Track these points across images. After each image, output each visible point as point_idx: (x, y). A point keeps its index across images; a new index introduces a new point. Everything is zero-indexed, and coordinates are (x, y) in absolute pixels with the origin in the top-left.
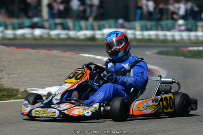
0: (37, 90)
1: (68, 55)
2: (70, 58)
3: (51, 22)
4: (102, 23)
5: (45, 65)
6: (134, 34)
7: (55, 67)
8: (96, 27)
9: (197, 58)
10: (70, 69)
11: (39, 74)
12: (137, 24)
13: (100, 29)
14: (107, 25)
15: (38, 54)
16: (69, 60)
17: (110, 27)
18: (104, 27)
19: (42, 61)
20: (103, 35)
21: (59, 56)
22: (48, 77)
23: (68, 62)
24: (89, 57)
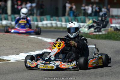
0: (3, 57)
1: (21, 36)
2: (23, 38)
3: (13, 16)
4: (42, 17)
5: (8, 42)
6: (61, 24)
7: (14, 43)
8: (39, 20)
9: (98, 39)
10: (23, 44)
11: (4, 48)
12: (63, 18)
13: (41, 21)
14: (45, 19)
15: (4, 35)
17: (47, 20)
18: (44, 20)
19: (6, 40)
20: (43, 24)
21: (16, 37)
22: (10, 49)
23: (22, 40)
24: (34, 38)
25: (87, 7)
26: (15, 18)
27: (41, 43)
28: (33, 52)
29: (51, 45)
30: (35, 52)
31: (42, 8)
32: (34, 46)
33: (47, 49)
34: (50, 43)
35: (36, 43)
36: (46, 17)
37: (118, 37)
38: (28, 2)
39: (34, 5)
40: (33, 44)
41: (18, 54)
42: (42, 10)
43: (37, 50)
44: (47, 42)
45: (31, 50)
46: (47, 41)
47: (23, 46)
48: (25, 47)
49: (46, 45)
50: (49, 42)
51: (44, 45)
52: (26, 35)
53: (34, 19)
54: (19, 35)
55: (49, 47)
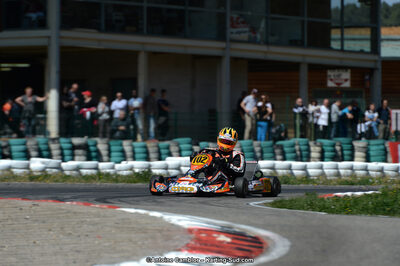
1: (94, 211)
2: (97, 215)
5: (50, 230)
7: (69, 234)
10: (99, 237)
11: (37, 249)
13: (160, 158)
15: (34, 208)
16: (97, 220)
17: (180, 153)
18: (170, 154)
19: (44, 222)
21: (75, 213)
22: (56, 254)
23: (95, 224)
24: (136, 213)
25: (312, 108)
26: (74, 148)
27: (160, 231)
28: (134, 260)
29: (193, 236)
30: (138, 260)
31: (162, 113)
32: (135, 243)
33: (179, 250)
34: (190, 231)
35: (144, 230)
36: (178, 145)
38: (119, 94)
39: (136, 103)
40: (133, 235)
42: (162, 119)
44: (179, 228)
45: (126, 254)
46: (181, 224)
47: (99, 244)
48: (107, 244)
49: (177, 237)
50: (187, 226)
51: (168, 238)
52: (110, 207)
53: (137, 150)
54: (86, 207)
55: (187, 245)
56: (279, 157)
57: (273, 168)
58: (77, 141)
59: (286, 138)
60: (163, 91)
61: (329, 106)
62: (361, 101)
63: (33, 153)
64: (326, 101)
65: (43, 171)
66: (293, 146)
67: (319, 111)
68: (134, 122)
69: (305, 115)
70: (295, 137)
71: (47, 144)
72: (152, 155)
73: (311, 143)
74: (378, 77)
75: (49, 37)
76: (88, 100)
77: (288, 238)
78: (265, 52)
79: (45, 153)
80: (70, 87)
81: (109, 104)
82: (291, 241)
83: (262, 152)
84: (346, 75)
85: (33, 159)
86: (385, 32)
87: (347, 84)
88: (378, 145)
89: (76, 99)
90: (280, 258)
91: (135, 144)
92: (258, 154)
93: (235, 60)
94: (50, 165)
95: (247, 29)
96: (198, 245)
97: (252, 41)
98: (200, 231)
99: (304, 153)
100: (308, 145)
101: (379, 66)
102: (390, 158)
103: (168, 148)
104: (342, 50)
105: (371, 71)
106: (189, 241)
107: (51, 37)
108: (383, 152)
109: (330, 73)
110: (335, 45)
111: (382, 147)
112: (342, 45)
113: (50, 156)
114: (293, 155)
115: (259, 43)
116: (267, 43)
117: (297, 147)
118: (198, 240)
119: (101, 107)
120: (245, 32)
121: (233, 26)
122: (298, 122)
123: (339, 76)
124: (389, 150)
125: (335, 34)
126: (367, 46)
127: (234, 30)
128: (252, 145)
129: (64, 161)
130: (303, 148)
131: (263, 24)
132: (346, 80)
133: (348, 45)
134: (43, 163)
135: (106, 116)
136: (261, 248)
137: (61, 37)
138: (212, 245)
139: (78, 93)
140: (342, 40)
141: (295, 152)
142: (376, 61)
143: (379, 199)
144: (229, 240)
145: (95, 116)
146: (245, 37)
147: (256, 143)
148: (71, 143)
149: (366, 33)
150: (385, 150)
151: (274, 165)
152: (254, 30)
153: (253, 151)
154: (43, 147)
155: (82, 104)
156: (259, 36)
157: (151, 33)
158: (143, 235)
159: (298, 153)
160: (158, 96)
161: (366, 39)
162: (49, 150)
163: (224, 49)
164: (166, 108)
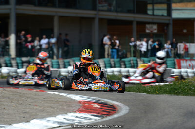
0: (4, 127)
1: (33, 93)
5: (12, 102)
7: (21, 104)
10: (36, 105)
13: (65, 67)
15: (4, 91)
16: (34, 97)
18: (70, 66)
19: (9, 98)
22: (15, 113)
23: (33, 99)
24: (54, 94)
25: (138, 43)
26: (23, 62)
27: (65, 102)
28: (53, 117)
29: (82, 105)
30: (55, 117)
31: (66, 45)
32: (54, 108)
33: (75, 112)
34: (80, 102)
35: (57, 102)
36: (74, 61)
37: (190, 89)
38: (44, 36)
39: (53, 41)
40: (53, 105)
41: (28, 121)
42: (66, 49)
43: (58, 114)
44: (74, 101)
45: (50, 114)
46: (75, 99)
47: (36, 109)
48: (40, 109)
49: (74, 105)
50: (78, 100)
51: (69, 106)
52: (41, 91)
53: (54, 63)
54: (29, 91)
55: (79, 109)
56: (123, 66)
57: (120, 72)
58: (24, 59)
59: (126, 57)
60: (66, 35)
61: (147, 42)
62: (162, 39)
63: (3, 65)
64: (145, 39)
65: (8, 73)
66: (130, 61)
67: (142, 44)
68: (52, 50)
69: (135, 46)
70: (131, 56)
71: (10, 60)
72: (61, 66)
73: (139, 60)
74: (171, 28)
75: (10, 9)
76: (30, 39)
77: (128, 105)
78: (115, 16)
79: (9, 65)
80: (21, 33)
81: (40, 41)
82: (129, 107)
83: (114, 64)
84: (155, 27)
85: (3, 68)
86: (174, 6)
87: (156, 31)
88: (171, 60)
89: (24, 39)
90: (124, 115)
91: (53, 61)
92: (113, 65)
93: (101, 20)
94: (12, 71)
95: (106, 5)
96: (84, 109)
97: (109, 10)
98: (85, 102)
99: (135, 65)
100: (137, 61)
101: (171, 22)
102: (177, 67)
103: (69, 62)
104: (153, 15)
105: (167, 25)
106: (79, 107)
107: (11, 9)
108: (174, 64)
109: (148, 26)
110: (150, 12)
111: (173, 62)
112: (153, 12)
113: (11, 66)
114: (130, 65)
115: (113, 11)
116: (116, 11)
117: (132, 62)
118: (84, 107)
119: (36, 43)
120: (105, 6)
121: (100, 3)
122: (132, 49)
123: (152, 27)
124: (176, 63)
125: (150, 7)
126: (165, 13)
127: (100, 5)
128: (110, 61)
129: (18, 69)
130: (135, 62)
131: (114, 3)
132: (155, 29)
133: (156, 12)
134: (8, 70)
135: (38, 47)
136: (115, 110)
137: (16, 9)
138: (91, 109)
139: (25, 36)
140: (153, 10)
141: (131, 64)
142: (169, 20)
143: (172, 87)
144: (99, 107)
145: (33, 47)
146: (105, 8)
147: (112, 60)
148: (21, 60)
149: (165, 6)
150: (175, 63)
151: (121, 70)
152: (110, 5)
153: (110, 64)
154: (8, 62)
155: (26, 41)
156: (112, 8)
157: (60, 7)
158: (57, 104)
159: (132, 64)
160: (63, 37)
161: (164, 9)
162: (11, 63)
163: (95, 14)
164: (68, 43)
